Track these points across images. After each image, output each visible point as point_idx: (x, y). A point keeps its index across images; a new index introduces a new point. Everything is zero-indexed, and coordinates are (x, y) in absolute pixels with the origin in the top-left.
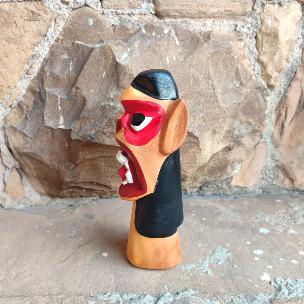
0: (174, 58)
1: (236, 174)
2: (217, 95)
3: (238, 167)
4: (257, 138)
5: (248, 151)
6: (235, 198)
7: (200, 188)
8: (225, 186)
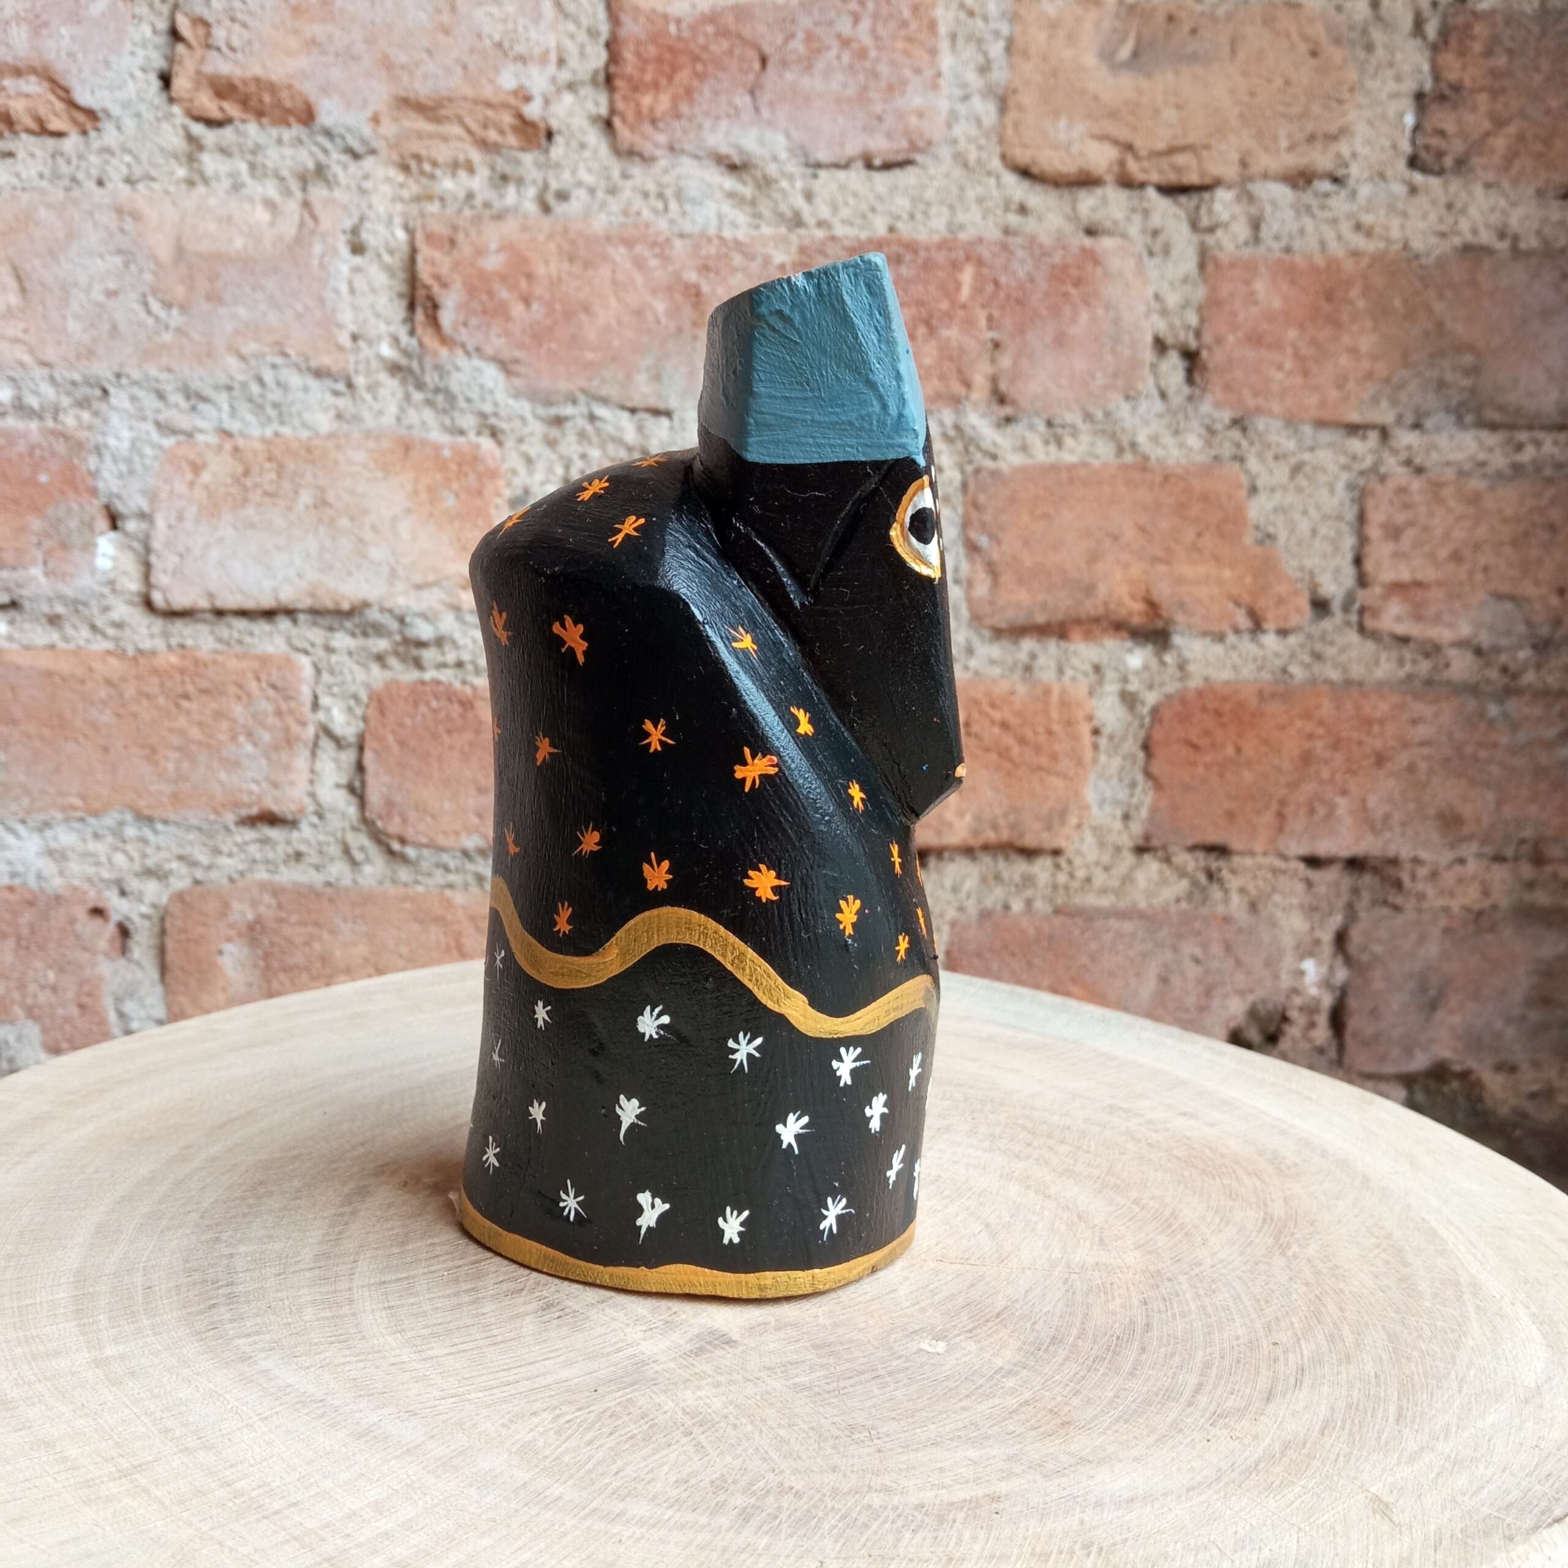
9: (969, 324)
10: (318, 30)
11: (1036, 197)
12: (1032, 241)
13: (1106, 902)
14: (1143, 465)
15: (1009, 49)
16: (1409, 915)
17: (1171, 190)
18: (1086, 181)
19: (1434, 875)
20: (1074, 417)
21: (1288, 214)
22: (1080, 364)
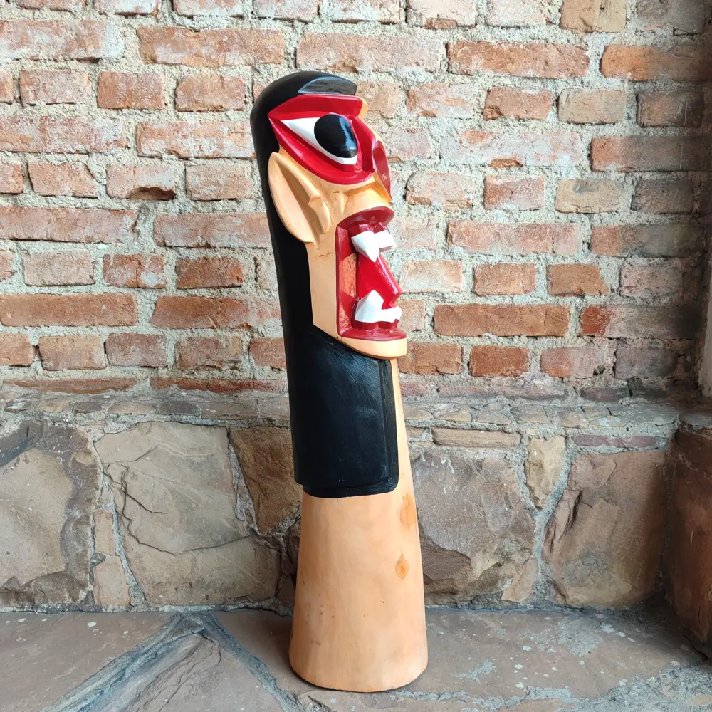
0: (451, 488)
1: (507, 589)
2: (488, 520)
3: (509, 582)
4: (527, 555)
5: (518, 568)
6: (505, 613)
7: (471, 601)
8: (495, 600)
9: (548, 239)
10: (433, 188)
11: (561, 215)
12: (560, 224)
13: (571, 346)
14: (580, 264)
15: (556, 189)
16: (628, 349)
17: (585, 214)
18: (570, 212)
19: (633, 341)
20: (566, 256)
21: (608, 218)
22: (569, 246)
